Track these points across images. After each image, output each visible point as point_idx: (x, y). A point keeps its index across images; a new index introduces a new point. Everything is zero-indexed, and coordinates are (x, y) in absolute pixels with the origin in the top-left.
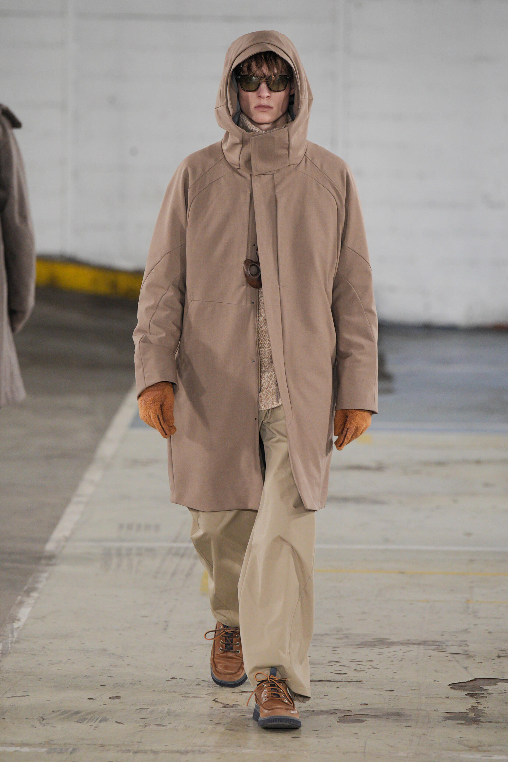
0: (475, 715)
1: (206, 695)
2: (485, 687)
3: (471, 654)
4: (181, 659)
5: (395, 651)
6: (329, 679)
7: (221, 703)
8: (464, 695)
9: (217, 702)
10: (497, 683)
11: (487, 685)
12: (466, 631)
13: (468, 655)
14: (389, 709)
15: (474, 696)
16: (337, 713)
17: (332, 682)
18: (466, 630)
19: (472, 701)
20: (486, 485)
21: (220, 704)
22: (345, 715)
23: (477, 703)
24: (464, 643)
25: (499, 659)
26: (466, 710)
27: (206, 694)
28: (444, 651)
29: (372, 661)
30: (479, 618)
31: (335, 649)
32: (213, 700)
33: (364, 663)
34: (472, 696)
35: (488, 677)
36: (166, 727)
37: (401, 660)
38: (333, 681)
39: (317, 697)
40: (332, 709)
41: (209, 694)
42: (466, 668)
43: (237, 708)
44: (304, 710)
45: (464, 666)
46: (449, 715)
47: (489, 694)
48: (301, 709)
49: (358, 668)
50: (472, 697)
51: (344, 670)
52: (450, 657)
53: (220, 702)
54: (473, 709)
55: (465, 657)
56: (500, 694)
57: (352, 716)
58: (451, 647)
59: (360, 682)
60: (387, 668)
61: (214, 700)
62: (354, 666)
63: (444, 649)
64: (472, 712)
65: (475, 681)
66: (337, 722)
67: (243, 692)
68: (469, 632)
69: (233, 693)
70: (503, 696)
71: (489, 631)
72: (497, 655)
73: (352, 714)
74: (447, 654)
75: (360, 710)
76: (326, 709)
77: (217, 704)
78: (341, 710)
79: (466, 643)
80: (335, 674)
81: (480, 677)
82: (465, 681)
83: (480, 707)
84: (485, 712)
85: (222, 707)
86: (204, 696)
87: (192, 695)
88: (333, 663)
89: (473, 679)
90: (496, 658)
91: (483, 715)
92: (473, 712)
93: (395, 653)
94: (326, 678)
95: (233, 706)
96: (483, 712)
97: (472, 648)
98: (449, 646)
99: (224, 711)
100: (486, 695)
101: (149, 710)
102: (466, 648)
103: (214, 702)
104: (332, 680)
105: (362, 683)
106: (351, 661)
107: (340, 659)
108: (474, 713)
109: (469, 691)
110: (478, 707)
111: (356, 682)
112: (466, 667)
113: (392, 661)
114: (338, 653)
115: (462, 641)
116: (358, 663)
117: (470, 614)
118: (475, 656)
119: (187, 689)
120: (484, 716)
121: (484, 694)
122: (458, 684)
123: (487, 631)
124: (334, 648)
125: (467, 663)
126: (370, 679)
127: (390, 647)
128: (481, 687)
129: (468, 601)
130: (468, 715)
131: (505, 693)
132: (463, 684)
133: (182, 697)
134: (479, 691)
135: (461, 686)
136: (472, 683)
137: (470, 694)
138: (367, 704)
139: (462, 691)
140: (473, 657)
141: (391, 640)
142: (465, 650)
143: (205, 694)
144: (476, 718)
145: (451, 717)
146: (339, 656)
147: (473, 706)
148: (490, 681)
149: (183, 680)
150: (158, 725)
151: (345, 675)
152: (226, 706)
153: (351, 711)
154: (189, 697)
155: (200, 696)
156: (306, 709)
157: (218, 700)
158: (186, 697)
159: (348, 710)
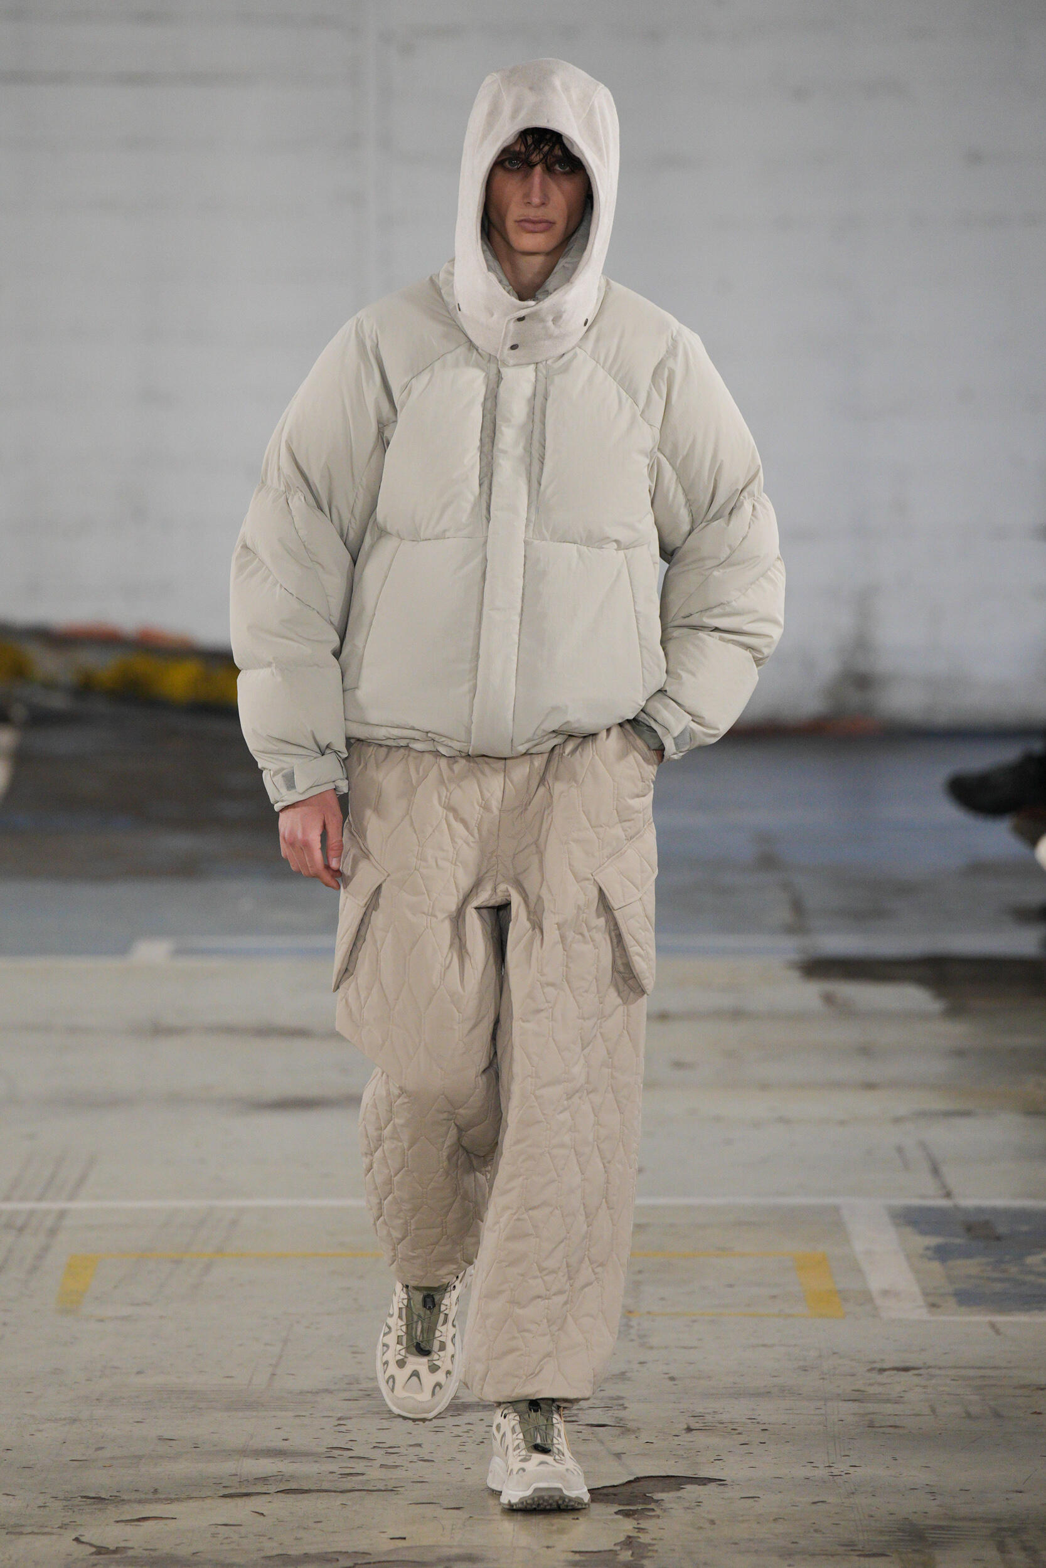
0: (632, 1555)
1: (59, 1527)
2: (658, 1496)
3: (630, 1425)
4: (9, 1451)
5: (469, 1424)
6: (325, 1486)
7: (91, 1545)
8: (611, 1515)
9: (83, 1543)
10: (682, 1486)
11: (663, 1491)
12: (622, 1376)
13: (624, 1428)
14: (450, 1547)
15: (633, 1515)
16: (339, 1559)
17: (333, 1493)
18: (623, 1373)
19: (627, 1526)
20: (678, 1065)
21: (88, 1547)
22: (356, 1562)
23: (637, 1530)
24: (618, 1402)
25: (689, 1435)
26: (615, 1545)
27: (60, 1525)
28: (573, 1421)
29: (420, 1445)
30: (651, 1348)
31: (341, 1422)
32: (74, 1538)
33: (402, 1450)
34: (627, 1514)
35: (665, 1474)
37: (482, 1442)
38: (335, 1492)
39: (298, 1527)
40: (330, 1550)
41: (66, 1526)
42: (618, 1456)
43: (125, 1555)
44: (269, 1554)
45: (614, 1452)
46: (577, 1557)
47: (665, 1510)
48: (263, 1554)
49: (390, 1460)
50: (629, 1518)
51: (359, 1467)
52: (587, 1431)
53: (87, 1543)
54: (629, 1542)
55: (617, 1431)
56: (688, 1508)
58: (591, 1411)
59: (392, 1490)
60: (452, 1459)
61: (77, 1540)
62: (379, 1455)
63: (576, 1415)
64: (626, 1549)
65: (638, 1484)
67: (139, 1520)
68: (629, 1379)
69: (118, 1522)
70: (693, 1513)
71: (670, 1375)
72: (686, 1427)
73: (372, 1561)
74: (580, 1427)
75: (390, 1552)
76: (317, 1551)
77: (81, 1546)
78: (348, 1552)
79: (621, 1402)
80: (340, 1476)
81: (647, 1475)
82: (615, 1484)
83: (644, 1538)
84: (655, 1548)
85: (92, 1554)
86: (55, 1531)
87: (29, 1529)
88: (336, 1453)
89: (631, 1478)
90: (684, 1432)
91: (650, 1554)
92: (630, 1549)
93: (470, 1427)
94: (319, 1485)
95: (116, 1551)
96: (650, 1548)
97: (633, 1412)
98: (586, 1409)
99: (96, 1562)
100: (658, 1512)
102: (622, 1414)
103: (75, 1543)
104: (332, 1489)
105: (397, 1494)
106: (375, 1447)
107: (351, 1442)
108: (631, 1552)
109: (624, 1505)
110: (639, 1537)
111: (385, 1491)
112: (618, 1454)
113: (463, 1444)
114: (348, 1431)
115: (612, 1398)
116: (391, 1451)
117: (632, 1340)
118: (639, 1429)
119: (17, 1516)
120: (651, 1557)
121: (653, 1510)
122: (601, 1491)
123: (667, 1376)
124: (339, 1419)
125: (620, 1445)
126: (414, 1484)
127: (459, 1415)
128: (647, 1495)
129: (630, 1312)
130: (618, 1557)
131: (697, 1508)
132: (611, 1490)
133: (7, 1533)
134: (644, 1503)
135: (607, 1495)
136: (629, 1489)
137: (626, 1511)
138: (405, 1538)
139: (608, 1504)
140: (634, 1431)
141: (463, 1400)
142: (616, 1418)
143: (57, 1526)
144: (634, 1562)
145: (583, 1561)
146: (350, 1437)
147: (629, 1537)
148: (667, 1481)
149: (11, 1497)
151: (360, 1478)
152: (100, 1551)
153: (370, 1554)
154: (21, 1533)
155: (46, 1530)
156: (275, 1553)
157: (83, 1539)
158: (14, 1533)
159: (364, 1553)
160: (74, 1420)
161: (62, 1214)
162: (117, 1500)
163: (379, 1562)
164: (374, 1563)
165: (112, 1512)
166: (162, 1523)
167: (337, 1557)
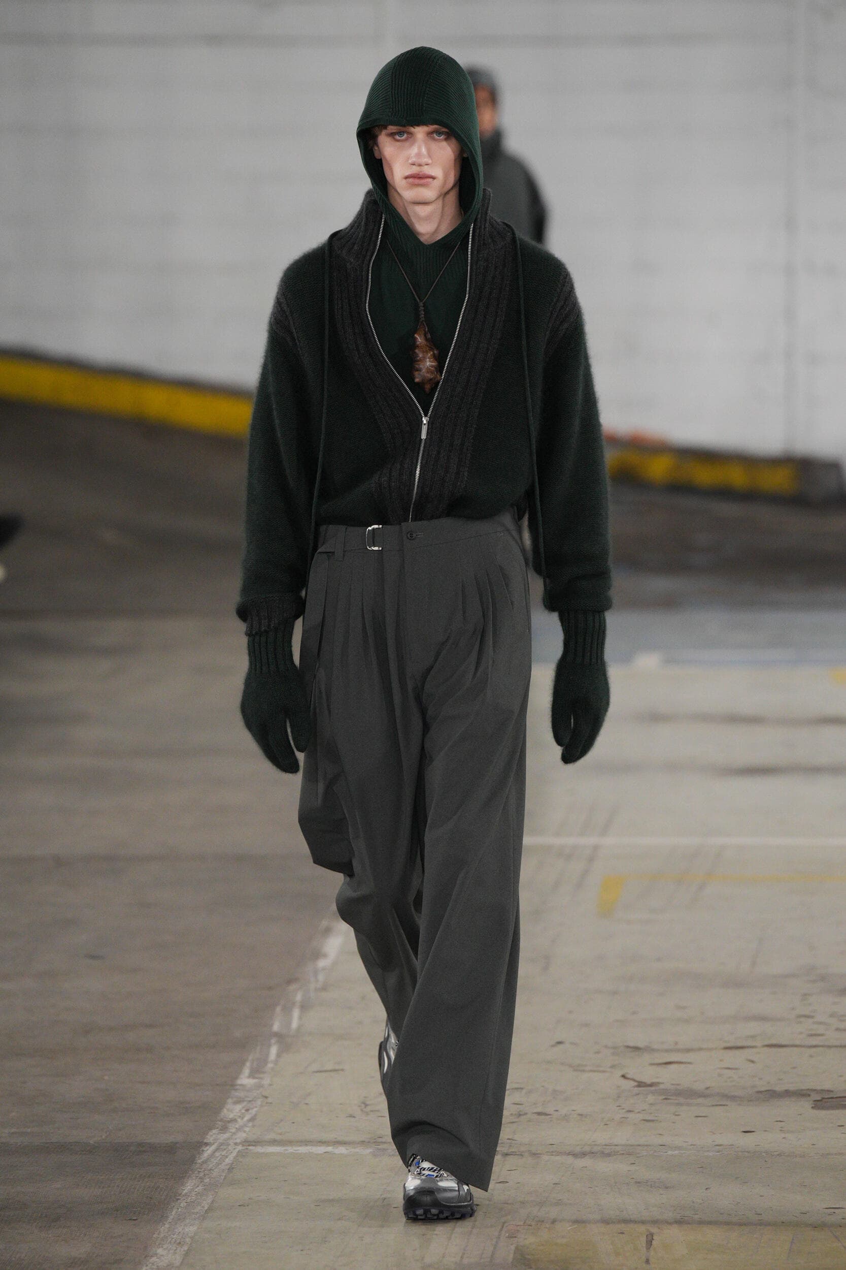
4: (571, 1013)
6: (798, 1043)
7: (634, 1080)
9: (628, 1078)
16: (811, 1094)
17: (803, 1048)
21: (632, 1082)
22: (823, 1097)
27: (611, 1065)
31: (805, 998)
32: (621, 1075)
36: (549, 1116)
38: (805, 1047)
39: (780, 1071)
40: (804, 1088)
41: (615, 1067)
43: (658, 1088)
44: (760, 1089)
48: (756, 1090)
49: (842, 1025)
51: (821, 1029)
53: (631, 1079)
57: (834, 1100)
61: (623, 1076)
62: (835, 1022)
66: (812, 1107)
67: (666, 1064)
69: (651, 1064)
76: (794, 1089)
77: (627, 1081)
78: (816, 1090)
80: (807, 1036)
85: (635, 1086)
86: (607, 1069)
87: (588, 1068)
88: (802, 1019)
94: (792, 1042)
95: (651, 1085)
99: (638, 1092)
101: (524, 1091)
103: (622, 1078)
104: (802, 1045)
106: (830, 1016)
107: (814, 1012)
111: (840, 1047)
114: (810, 1004)
116: (842, 1018)
119: (580, 1059)
124: (804, 995)
133: (574, 1071)
143: (609, 1066)
146: (812, 1008)
149: (575, 1046)
150: (539, 1114)
151: (822, 1037)
152: (641, 1084)
153: (832, 1091)
154: (584, 1071)
155: (601, 1069)
156: (763, 1089)
157: (628, 1076)
158: (580, 1071)
159: (828, 1091)
160: (615, 993)
161: (596, 848)
162: (648, 1049)
163: (840, 1097)
164: (836, 1098)
165: (647, 1058)
166: (682, 1066)
167: (809, 1093)
